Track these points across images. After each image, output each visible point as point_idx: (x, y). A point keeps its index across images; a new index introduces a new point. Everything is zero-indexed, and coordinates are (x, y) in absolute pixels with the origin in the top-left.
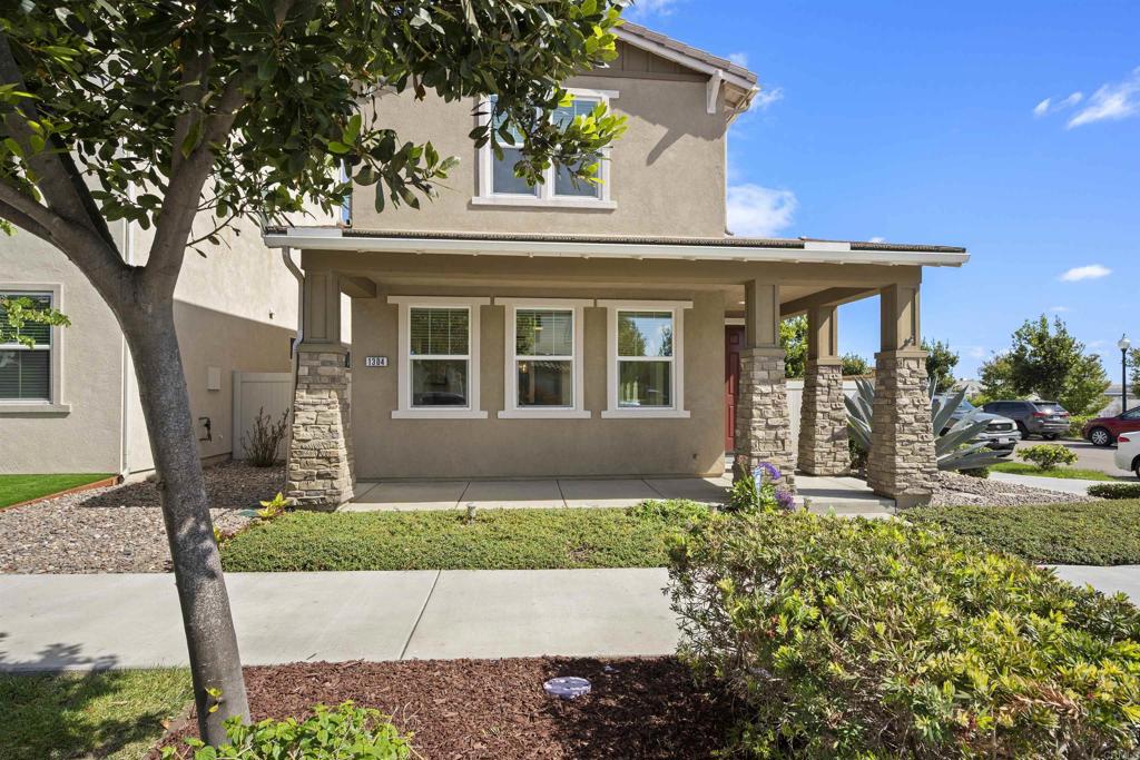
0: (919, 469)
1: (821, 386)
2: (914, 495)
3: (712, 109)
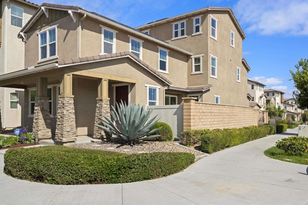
1: (97, 107)
3: (75, 21)
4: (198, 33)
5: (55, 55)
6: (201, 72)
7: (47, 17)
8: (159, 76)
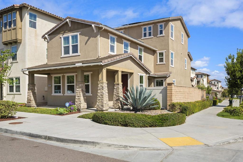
1: (115, 88)
3: (95, 32)
4: (161, 35)
5: (77, 52)
6: (164, 63)
7: (70, 26)
8: (145, 67)
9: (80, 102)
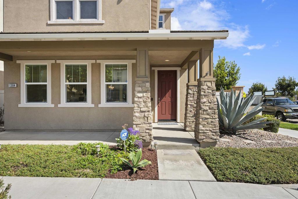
0: (210, 130)
1: (190, 94)
2: (207, 142)
5: (95, 17)
9: (148, 125)
